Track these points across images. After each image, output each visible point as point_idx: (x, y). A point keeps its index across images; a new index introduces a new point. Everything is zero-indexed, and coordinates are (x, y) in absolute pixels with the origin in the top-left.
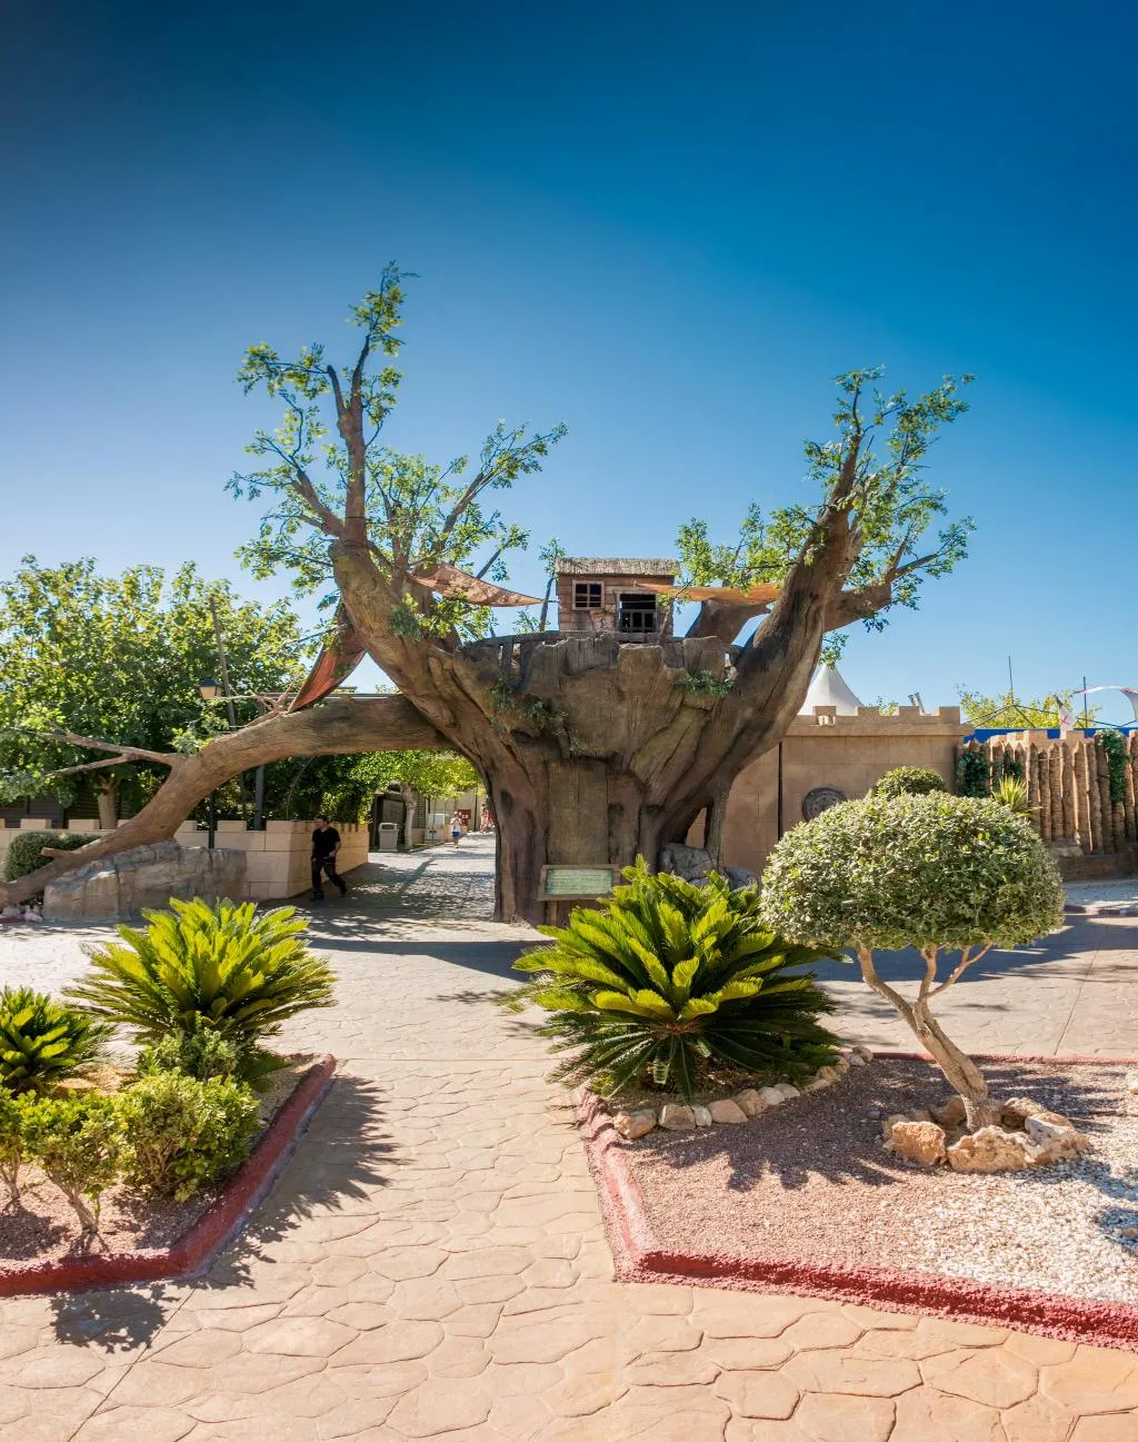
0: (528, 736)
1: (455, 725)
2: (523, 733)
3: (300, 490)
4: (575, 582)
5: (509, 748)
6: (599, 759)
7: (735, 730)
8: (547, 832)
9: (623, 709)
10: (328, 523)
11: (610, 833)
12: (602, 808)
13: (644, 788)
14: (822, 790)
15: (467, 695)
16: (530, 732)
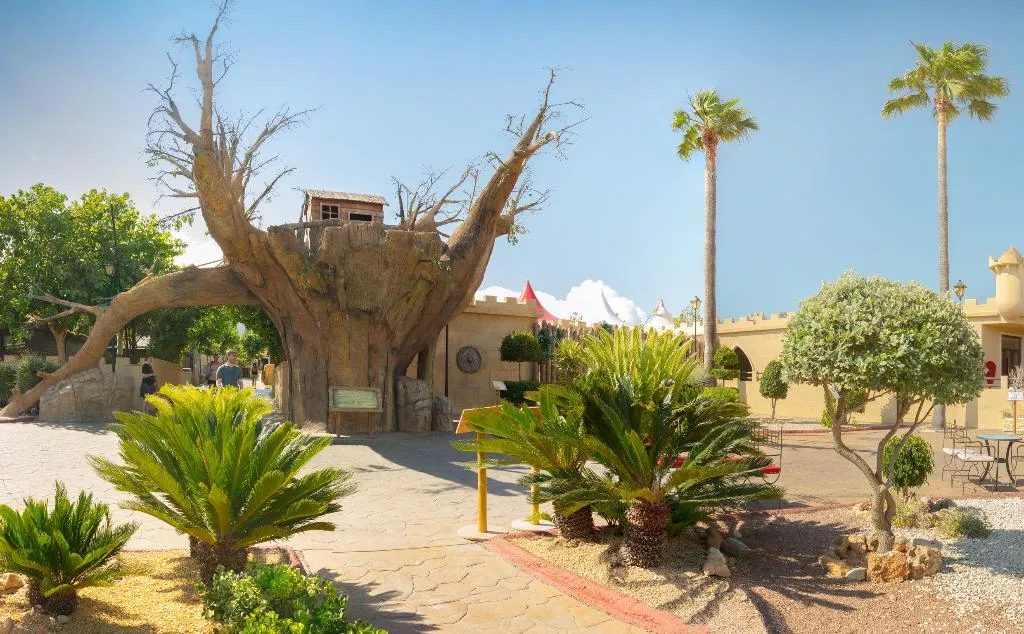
0: (318, 293)
1: (264, 285)
2: (315, 290)
3: (171, 114)
4: (321, 204)
5: (304, 301)
6: (365, 312)
7: (445, 299)
8: (327, 363)
9: (386, 275)
10: (189, 137)
11: (370, 366)
12: (365, 347)
13: (391, 335)
14: (468, 347)
15: (276, 261)
16: (319, 289)
